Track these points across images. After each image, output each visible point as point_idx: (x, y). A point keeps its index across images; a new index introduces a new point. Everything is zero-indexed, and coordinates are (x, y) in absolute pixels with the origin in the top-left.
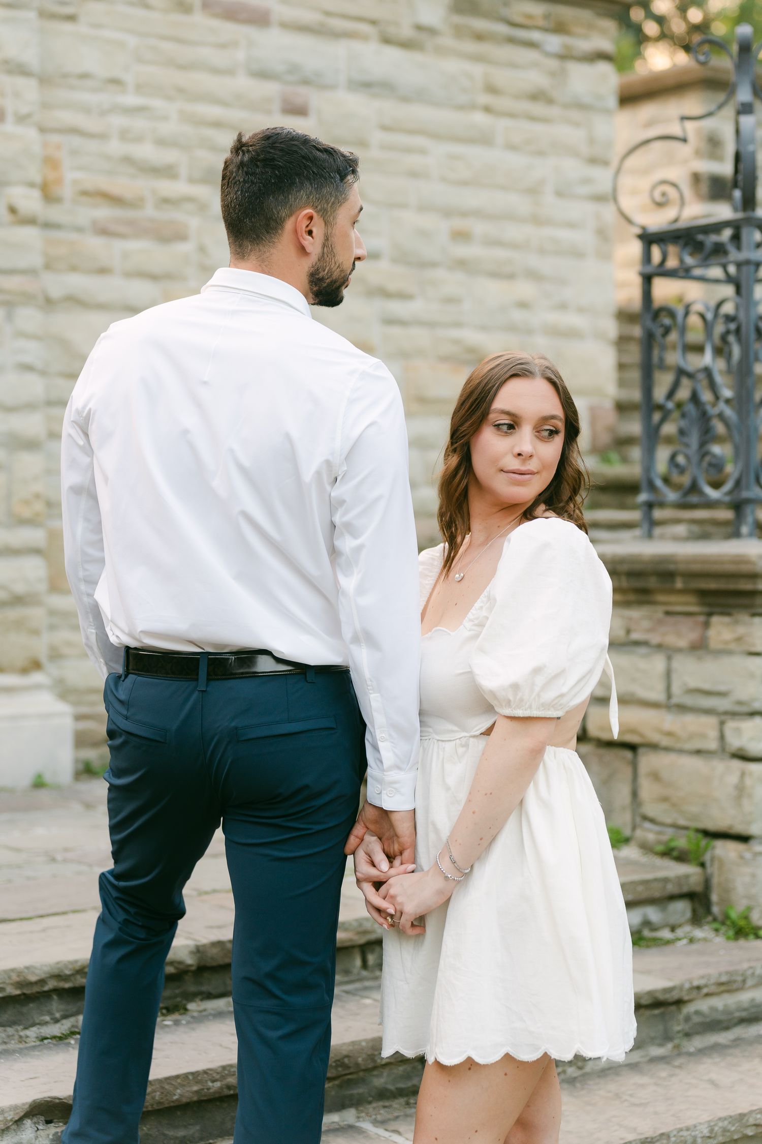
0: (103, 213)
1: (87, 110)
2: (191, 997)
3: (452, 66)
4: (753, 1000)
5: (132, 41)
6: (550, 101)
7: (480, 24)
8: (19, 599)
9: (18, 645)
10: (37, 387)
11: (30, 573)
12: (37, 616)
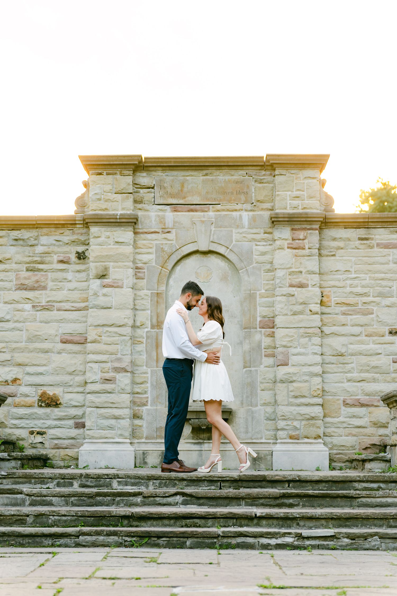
0: (344, 308)
1: (339, 281)
2: (241, 487)
4: (381, 501)
5: (354, 259)
8: (313, 418)
9: (313, 431)
10: (318, 359)
11: (317, 411)
12: (320, 423)
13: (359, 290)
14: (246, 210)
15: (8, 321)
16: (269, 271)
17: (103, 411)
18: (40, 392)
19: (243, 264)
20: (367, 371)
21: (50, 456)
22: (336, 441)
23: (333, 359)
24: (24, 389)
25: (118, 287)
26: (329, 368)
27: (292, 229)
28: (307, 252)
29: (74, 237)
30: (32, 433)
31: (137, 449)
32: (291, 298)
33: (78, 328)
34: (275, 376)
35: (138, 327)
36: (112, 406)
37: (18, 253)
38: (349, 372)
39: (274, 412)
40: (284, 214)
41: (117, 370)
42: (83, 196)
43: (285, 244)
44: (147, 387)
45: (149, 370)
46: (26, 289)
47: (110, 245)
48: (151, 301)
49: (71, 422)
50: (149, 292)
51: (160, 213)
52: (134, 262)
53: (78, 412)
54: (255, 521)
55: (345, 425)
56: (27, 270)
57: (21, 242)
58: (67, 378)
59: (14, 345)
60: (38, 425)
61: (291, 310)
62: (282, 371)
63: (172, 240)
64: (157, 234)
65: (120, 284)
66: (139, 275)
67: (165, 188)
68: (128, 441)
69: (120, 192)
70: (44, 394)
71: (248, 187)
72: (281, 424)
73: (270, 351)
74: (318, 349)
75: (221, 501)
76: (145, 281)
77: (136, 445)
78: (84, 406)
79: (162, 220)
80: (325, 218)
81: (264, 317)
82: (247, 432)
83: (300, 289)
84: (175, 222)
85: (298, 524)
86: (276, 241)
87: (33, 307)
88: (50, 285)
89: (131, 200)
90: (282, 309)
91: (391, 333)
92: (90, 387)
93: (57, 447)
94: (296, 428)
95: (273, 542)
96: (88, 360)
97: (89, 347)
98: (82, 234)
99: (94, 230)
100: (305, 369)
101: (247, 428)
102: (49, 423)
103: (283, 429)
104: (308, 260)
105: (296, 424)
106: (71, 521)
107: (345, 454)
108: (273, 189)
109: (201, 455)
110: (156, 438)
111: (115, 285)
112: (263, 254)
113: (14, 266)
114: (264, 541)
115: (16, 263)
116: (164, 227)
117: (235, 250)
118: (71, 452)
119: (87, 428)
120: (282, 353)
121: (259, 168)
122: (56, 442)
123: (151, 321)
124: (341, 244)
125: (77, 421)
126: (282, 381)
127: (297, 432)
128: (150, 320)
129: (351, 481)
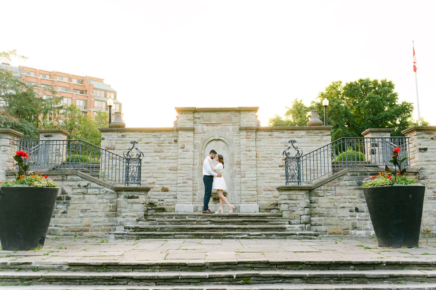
0: (264, 158)
1: (262, 149)
3: (306, 139)
5: (267, 142)
6: (321, 141)
7: (310, 134)
8: (253, 195)
9: (253, 199)
10: (255, 175)
11: (255, 193)
12: (256, 196)
13: (269, 152)
14: (231, 126)
15: (151, 163)
16: (238, 146)
17: (183, 193)
18: (162, 187)
19: (230, 144)
20: (272, 179)
21: (165, 208)
22: (261, 202)
23: (260, 175)
24: (156, 186)
25: (188, 151)
26: (259, 178)
27: (246, 132)
28: (251, 139)
29: (173, 135)
30: (159, 200)
31: (195, 205)
32: (246, 155)
33: (175, 165)
34: (241, 181)
35: (195, 165)
36: (186, 191)
37: (154, 140)
38: (266, 179)
39: (240, 193)
40: (244, 127)
41: (188, 179)
42: (176, 120)
43: (244, 136)
44: (198, 185)
45: (199, 179)
46: (157, 152)
47: (185, 137)
48: (199, 156)
49: (172, 197)
50: (198, 153)
51: (202, 127)
52: (193, 143)
53: (175, 193)
54: (234, 230)
55: (264, 197)
56: (158, 146)
57: (155, 137)
58: (171, 182)
59: (153, 171)
60: (161, 198)
61: (246, 159)
62: (243, 179)
63: (206, 136)
64: (201, 134)
65: (189, 150)
66: (195, 147)
67: (204, 118)
68: (192, 203)
69: (189, 120)
70: (163, 187)
71: (232, 118)
72: (243, 197)
73: (239, 173)
74: (255, 172)
75: (222, 223)
76: (197, 149)
77: (194, 204)
78: (177, 191)
79: (203, 129)
80: (257, 128)
81: (237, 161)
82: (231, 200)
83: (248, 152)
84: (207, 130)
85: (248, 231)
86: (241, 136)
87: (160, 158)
88: (165, 151)
89: (193, 122)
90: (243, 158)
91: (279, 166)
92: (179, 185)
93: (168, 205)
94: (248, 199)
95: (240, 236)
96: (178, 176)
97: (178, 171)
98: (176, 134)
99: (180, 132)
100: (251, 179)
101: (231, 198)
102: (165, 197)
103: (243, 199)
104: (251, 142)
105: (248, 197)
106: (172, 230)
107: (264, 207)
108: (240, 119)
109: (216, 208)
110: (201, 202)
111: (187, 151)
112: (237, 140)
113: (153, 145)
114: (237, 236)
115: (154, 143)
116: (203, 131)
117: (227, 139)
118: (172, 207)
119: (178, 198)
120: (243, 173)
121: (235, 111)
122: (167, 203)
124: (263, 137)
125: (174, 196)
126: (243, 183)
127: (248, 200)
128: (199, 163)
129: (266, 216)
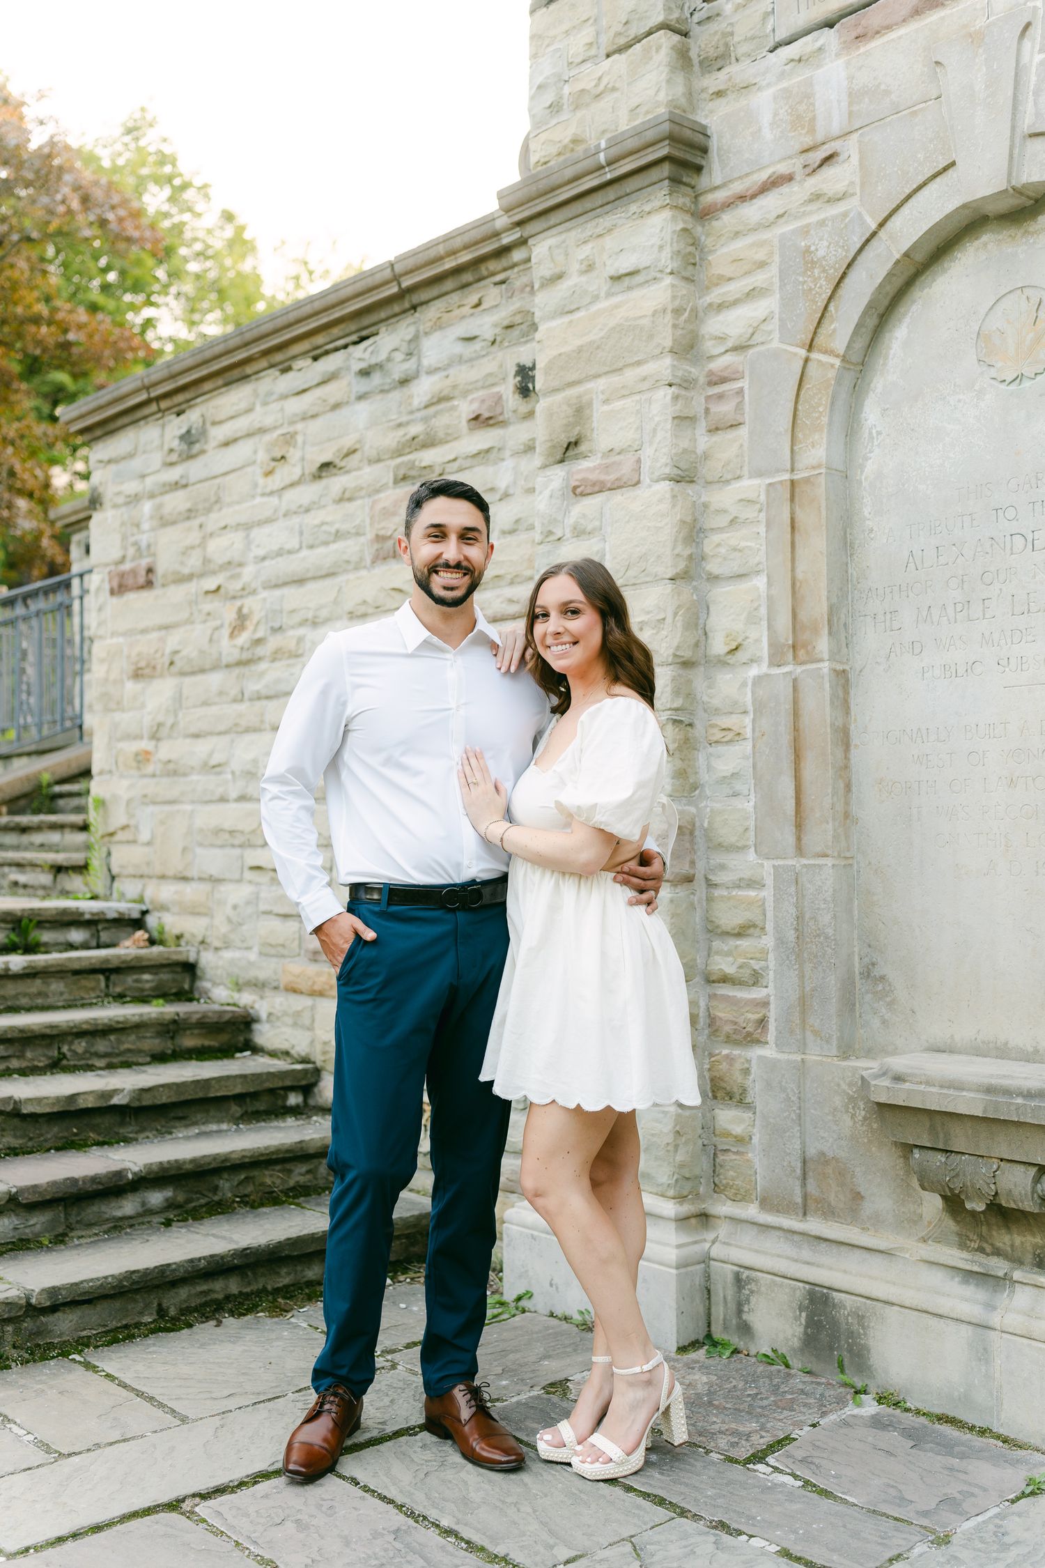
25: (621, 485)
29: (510, 309)
31: (713, 1252)
44: (763, 954)
45: (767, 870)
47: (596, 298)
48: (768, 526)
50: (759, 487)
51: (796, 77)
52: (698, 353)
56: (394, 481)
57: (378, 379)
63: (844, 197)
64: (785, 189)
65: (628, 470)
66: (724, 409)
68: (670, 1209)
69: (622, 41)
76: (743, 432)
77: (722, 1230)
79: (800, 111)
84: (854, 96)
110: (805, 1212)
111: (612, 478)
115: (370, 461)
116: (808, 141)
123: (770, 627)
128: (765, 624)
